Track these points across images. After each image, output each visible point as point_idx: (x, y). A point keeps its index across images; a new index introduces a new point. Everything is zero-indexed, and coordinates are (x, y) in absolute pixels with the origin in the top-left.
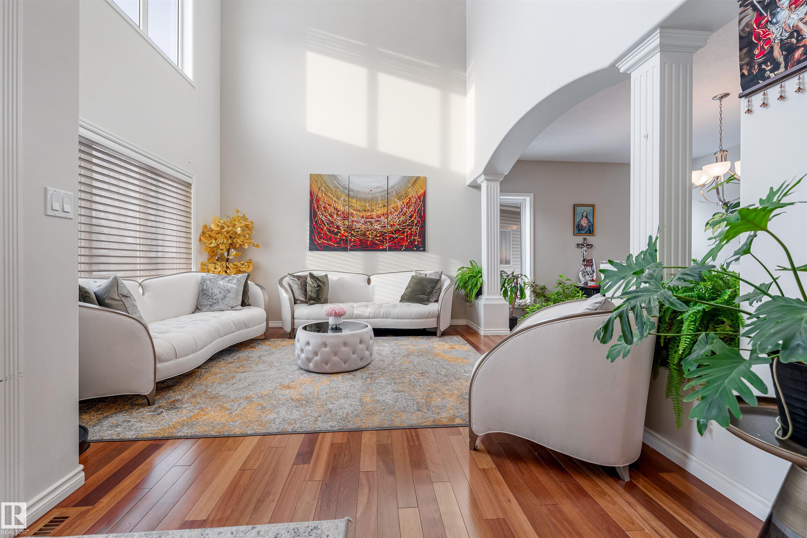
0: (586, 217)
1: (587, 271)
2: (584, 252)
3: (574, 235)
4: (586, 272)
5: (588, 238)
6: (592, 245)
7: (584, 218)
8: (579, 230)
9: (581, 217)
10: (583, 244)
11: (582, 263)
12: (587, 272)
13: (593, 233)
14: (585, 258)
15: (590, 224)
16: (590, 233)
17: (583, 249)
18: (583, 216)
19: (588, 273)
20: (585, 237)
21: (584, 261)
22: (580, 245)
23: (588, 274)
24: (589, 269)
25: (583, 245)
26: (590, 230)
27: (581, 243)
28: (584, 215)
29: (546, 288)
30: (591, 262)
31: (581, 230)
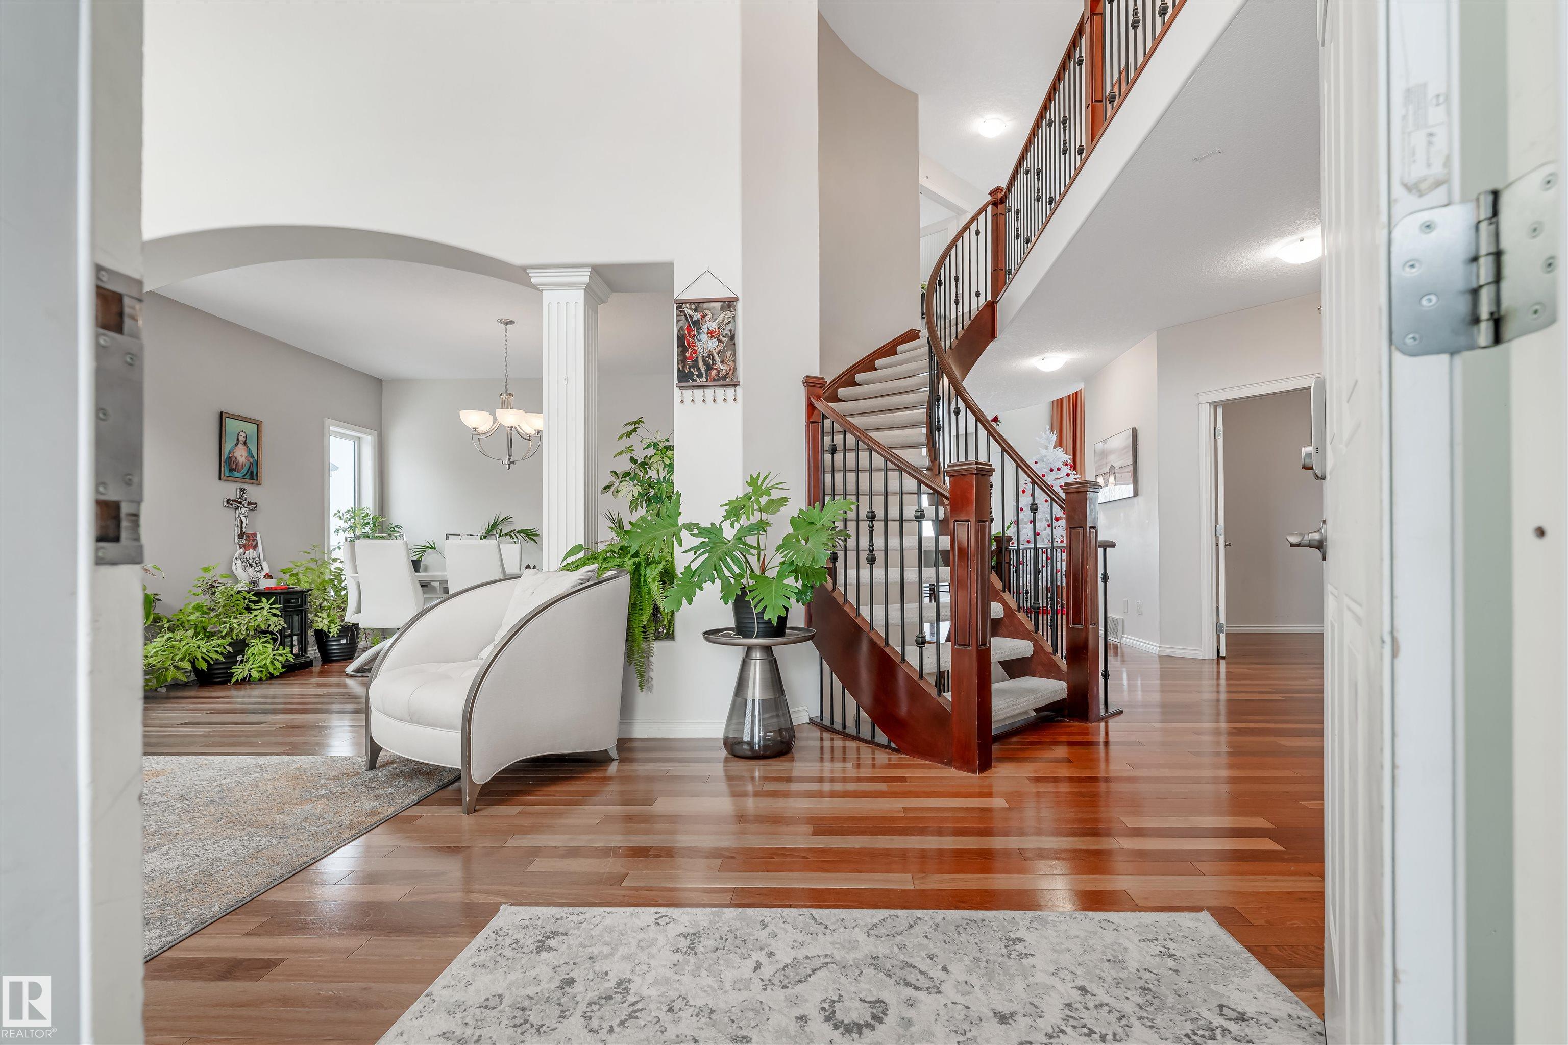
0: (245, 443)
1: (248, 558)
2: (243, 519)
3: (220, 478)
4: (245, 560)
5: (250, 489)
6: (256, 504)
7: (240, 446)
8: (231, 470)
9: (235, 442)
10: (240, 500)
11: (237, 542)
12: (247, 560)
13: (257, 480)
14: (244, 530)
15: (251, 460)
16: (252, 478)
17: (238, 511)
18: (238, 440)
19: (250, 562)
20: (244, 486)
21: (241, 536)
22: (234, 501)
23: (251, 565)
24: (250, 553)
25: (240, 503)
26: (252, 473)
27: (233, 497)
28: (241, 438)
30: (253, 541)
31: (235, 470)
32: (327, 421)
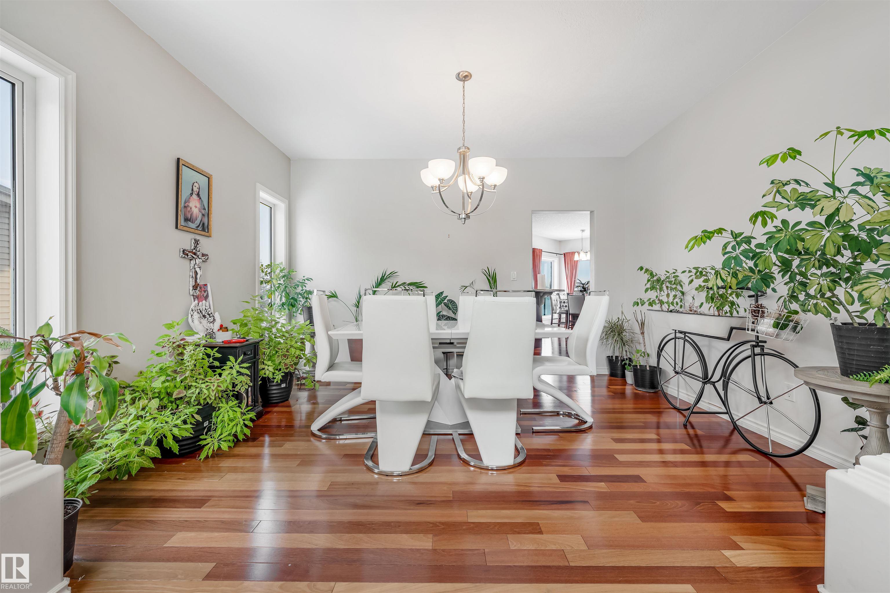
0: (198, 195)
1: (201, 309)
2: (198, 270)
3: (177, 227)
4: (199, 311)
5: (203, 240)
6: (207, 255)
7: (194, 196)
8: (186, 220)
9: (190, 192)
10: (194, 251)
11: (191, 293)
12: (201, 312)
13: (208, 232)
14: (198, 281)
15: (203, 212)
16: (203, 230)
17: (193, 262)
18: (192, 190)
19: (204, 313)
20: (198, 237)
21: (195, 287)
22: (189, 252)
23: (204, 316)
24: (203, 304)
25: (195, 254)
26: (203, 224)
27: (188, 248)
28: (195, 189)
29: (116, 362)
30: (205, 291)
31: (190, 220)
32: (258, 185)
